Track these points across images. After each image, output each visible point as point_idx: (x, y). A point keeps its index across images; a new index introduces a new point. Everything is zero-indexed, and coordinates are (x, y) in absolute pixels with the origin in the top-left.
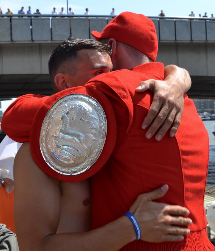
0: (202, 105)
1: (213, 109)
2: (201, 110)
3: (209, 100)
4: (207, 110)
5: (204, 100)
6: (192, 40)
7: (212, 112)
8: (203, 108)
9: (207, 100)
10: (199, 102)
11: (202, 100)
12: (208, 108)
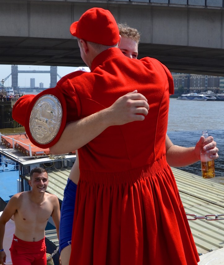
0: (206, 82)
1: (219, 88)
2: (205, 88)
3: (214, 77)
4: (211, 88)
5: (208, 77)
6: (206, 6)
7: (217, 92)
8: (206, 85)
9: (212, 77)
10: (203, 78)
11: (206, 77)
12: (212, 87)
